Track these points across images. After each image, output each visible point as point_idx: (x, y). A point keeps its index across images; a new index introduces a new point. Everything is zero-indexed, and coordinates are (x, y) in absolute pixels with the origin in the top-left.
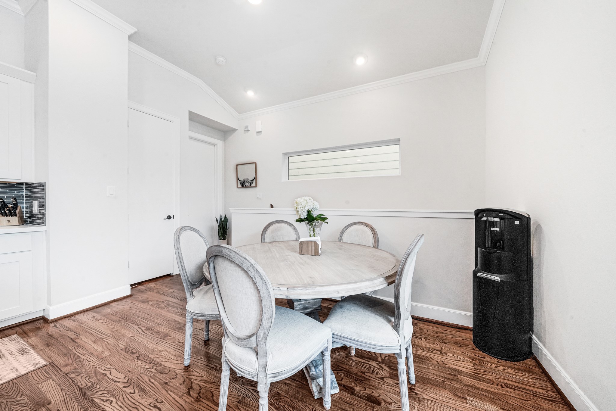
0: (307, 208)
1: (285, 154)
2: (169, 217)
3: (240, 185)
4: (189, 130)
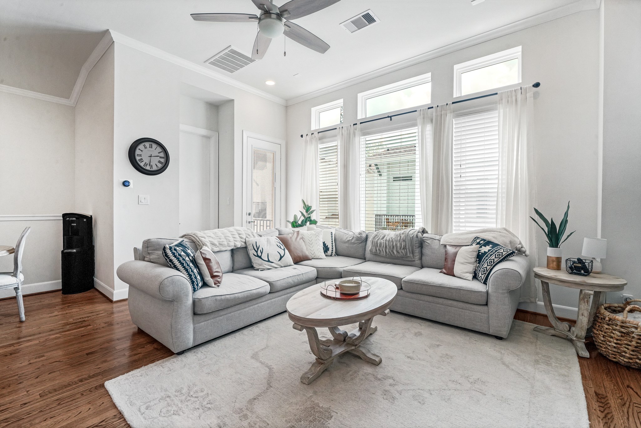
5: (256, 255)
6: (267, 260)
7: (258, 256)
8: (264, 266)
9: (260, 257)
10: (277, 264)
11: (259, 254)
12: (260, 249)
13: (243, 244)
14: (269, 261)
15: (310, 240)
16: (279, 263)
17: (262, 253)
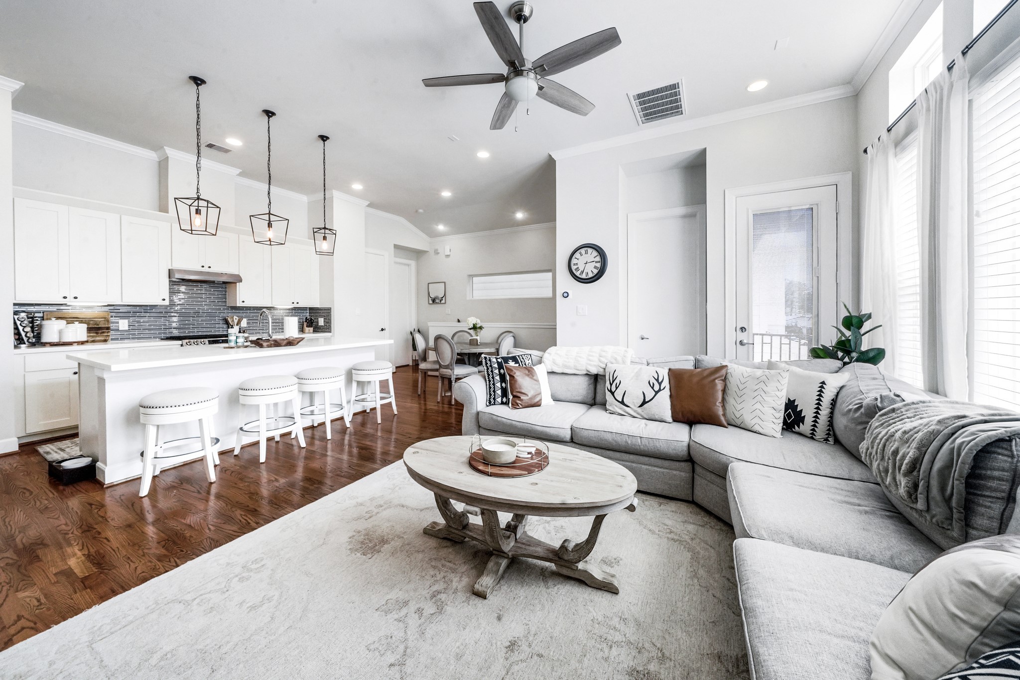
0: (472, 323)
1: (470, 276)
2: (382, 330)
3: (431, 302)
4: (394, 257)
5: (609, 389)
6: (621, 400)
7: (610, 391)
8: (614, 408)
9: (613, 393)
10: (635, 411)
11: (613, 389)
12: (617, 381)
13: (602, 370)
14: (622, 402)
15: (741, 387)
16: (639, 410)
17: (617, 388)
